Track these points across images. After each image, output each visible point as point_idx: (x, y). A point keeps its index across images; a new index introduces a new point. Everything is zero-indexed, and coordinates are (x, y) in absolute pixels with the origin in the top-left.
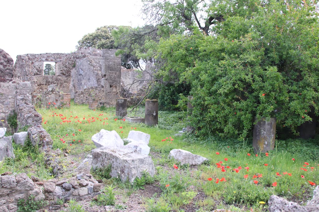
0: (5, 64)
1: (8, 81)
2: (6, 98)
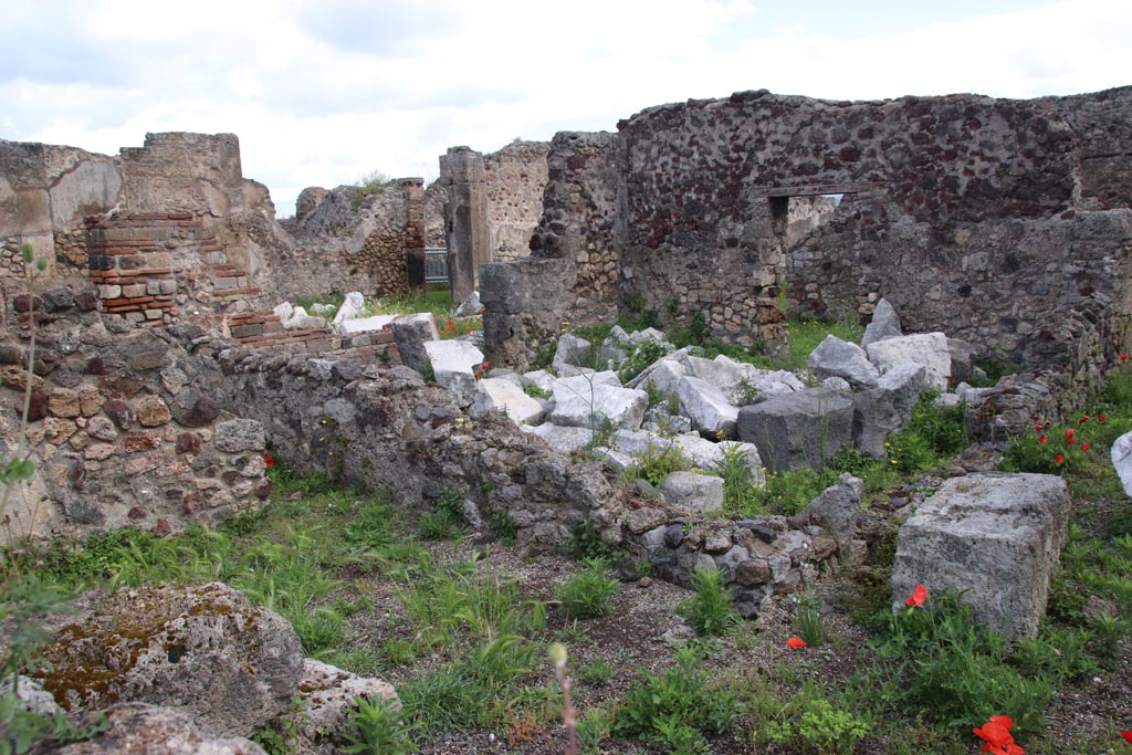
0: (1040, 153)
1: (1047, 212)
2: (1040, 272)
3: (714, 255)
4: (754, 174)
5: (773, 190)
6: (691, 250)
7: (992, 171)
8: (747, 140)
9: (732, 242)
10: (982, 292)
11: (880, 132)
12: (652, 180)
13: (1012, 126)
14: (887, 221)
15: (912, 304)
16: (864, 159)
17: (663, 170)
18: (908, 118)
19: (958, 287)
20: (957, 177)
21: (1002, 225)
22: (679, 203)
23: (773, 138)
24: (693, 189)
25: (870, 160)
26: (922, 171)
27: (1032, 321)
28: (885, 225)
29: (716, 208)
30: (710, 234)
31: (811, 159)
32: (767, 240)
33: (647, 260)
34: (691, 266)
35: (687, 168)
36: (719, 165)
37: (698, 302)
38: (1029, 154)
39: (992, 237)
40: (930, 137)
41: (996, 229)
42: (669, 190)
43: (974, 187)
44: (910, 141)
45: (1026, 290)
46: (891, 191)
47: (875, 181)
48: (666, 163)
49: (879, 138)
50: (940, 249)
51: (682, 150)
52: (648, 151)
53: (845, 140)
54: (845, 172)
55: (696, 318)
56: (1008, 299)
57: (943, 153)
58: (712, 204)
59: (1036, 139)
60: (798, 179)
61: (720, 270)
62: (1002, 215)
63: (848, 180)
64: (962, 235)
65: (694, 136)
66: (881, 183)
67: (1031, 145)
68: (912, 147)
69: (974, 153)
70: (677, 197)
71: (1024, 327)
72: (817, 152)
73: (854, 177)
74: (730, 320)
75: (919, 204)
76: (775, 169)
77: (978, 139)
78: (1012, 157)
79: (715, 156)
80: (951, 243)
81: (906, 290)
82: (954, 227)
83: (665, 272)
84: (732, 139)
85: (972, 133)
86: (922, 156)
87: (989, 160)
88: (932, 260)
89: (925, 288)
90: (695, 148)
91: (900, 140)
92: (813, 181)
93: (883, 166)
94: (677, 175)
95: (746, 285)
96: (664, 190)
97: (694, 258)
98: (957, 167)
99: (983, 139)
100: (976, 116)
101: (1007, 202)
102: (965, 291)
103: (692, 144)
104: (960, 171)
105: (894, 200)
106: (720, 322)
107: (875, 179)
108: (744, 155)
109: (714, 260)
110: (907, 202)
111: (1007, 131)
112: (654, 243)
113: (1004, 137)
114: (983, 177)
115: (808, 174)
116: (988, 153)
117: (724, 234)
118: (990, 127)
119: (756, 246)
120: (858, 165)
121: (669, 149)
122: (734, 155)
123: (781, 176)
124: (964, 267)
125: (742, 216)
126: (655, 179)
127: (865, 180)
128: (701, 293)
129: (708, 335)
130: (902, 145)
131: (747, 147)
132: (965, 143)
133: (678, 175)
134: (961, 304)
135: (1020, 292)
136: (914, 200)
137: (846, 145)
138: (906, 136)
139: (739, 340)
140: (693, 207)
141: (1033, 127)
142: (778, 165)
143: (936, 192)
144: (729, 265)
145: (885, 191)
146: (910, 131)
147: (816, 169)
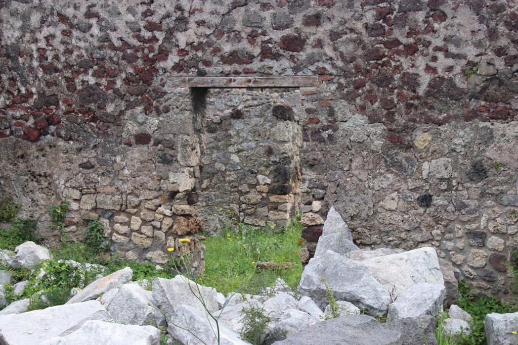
3: (118, 153)
4: (173, 58)
5: (197, 79)
6: (87, 146)
7: (458, 69)
8: (164, 18)
9: (143, 139)
10: (446, 202)
11: (329, 19)
12: (31, 56)
13: (482, 20)
14: (335, 120)
15: (364, 215)
16: (309, 50)
17: (48, 44)
18: (362, 5)
19: (417, 196)
20: (417, 75)
21: (468, 129)
22: (71, 87)
23: (198, 17)
24: (91, 72)
25: (316, 50)
26: (376, 66)
27: (503, 235)
28: (333, 125)
29: (122, 97)
30: (113, 127)
31: (245, 45)
32: (189, 138)
33: (22, 157)
34: (87, 166)
35: (82, 44)
36: (126, 45)
37: (95, 209)
38: (500, 52)
39: (456, 141)
40: (387, 28)
41: (462, 133)
42: (56, 70)
43: (436, 87)
44: (364, 31)
45: (495, 201)
46: (340, 87)
47: (321, 75)
48: (52, 36)
49: (327, 27)
50: (396, 154)
51: (76, 21)
52: (25, 17)
53: (287, 26)
54: (286, 63)
55: (92, 229)
56: (475, 210)
57: (401, 47)
58: (116, 91)
59: (508, 36)
60: (228, 68)
61: (126, 172)
62: (468, 118)
63: (290, 72)
64: (422, 138)
65: (93, 6)
66: (329, 78)
67: (503, 42)
68: (366, 39)
69: (437, 49)
70: (67, 79)
71: (494, 241)
72: (252, 37)
73: (296, 69)
74: (139, 231)
75: (372, 103)
76: (200, 54)
77: (443, 33)
78: (481, 54)
79: (121, 32)
80: (410, 147)
81: (357, 199)
82: (413, 129)
83: (49, 172)
84: (145, 14)
85: (436, 26)
86: (377, 50)
87: (455, 56)
88: (387, 166)
89: (379, 196)
90: (93, 21)
91: (352, 30)
92: (247, 72)
93: (331, 59)
94: (69, 52)
95: (160, 189)
96: (50, 69)
97: (89, 155)
98: (418, 63)
99: (449, 33)
100: (441, 8)
101: (473, 104)
102: (426, 201)
103: (89, 15)
104: (421, 68)
105: (345, 97)
106: (125, 235)
107: (322, 72)
108: (160, 36)
109: (118, 159)
110: (358, 100)
111: (476, 26)
112: (35, 135)
113: (473, 32)
114: (446, 75)
115: (241, 62)
116: (453, 49)
117: (132, 128)
118: (456, 21)
119: (174, 143)
120: (302, 56)
121: (56, 18)
122: (147, 34)
123: (207, 63)
124: (425, 174)
125: (157, 109)
126: (35, 55)
127: (310, 73)
128: (100, 198)
129: (107, 250)
130: (354, 36)
131: (164, 25)
132: (428, 37)
133: (71, 52)
134: (420, 215)
135: (489, 203)
136: (366, 97)
137: (288, 32)
138: (359, 26)
139: (149, 255)
140: (90, 92)
141: (506, 22)
142: (204, 51)
143: (392, 90)
144: (138, 165)
145: (333, 87)
146: (365, 21)
147: (251, 58)
